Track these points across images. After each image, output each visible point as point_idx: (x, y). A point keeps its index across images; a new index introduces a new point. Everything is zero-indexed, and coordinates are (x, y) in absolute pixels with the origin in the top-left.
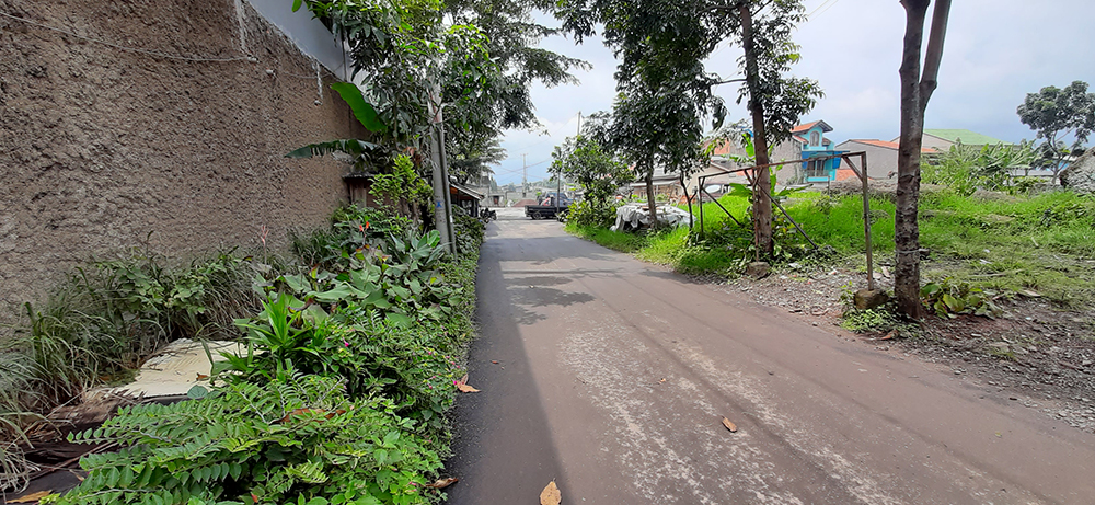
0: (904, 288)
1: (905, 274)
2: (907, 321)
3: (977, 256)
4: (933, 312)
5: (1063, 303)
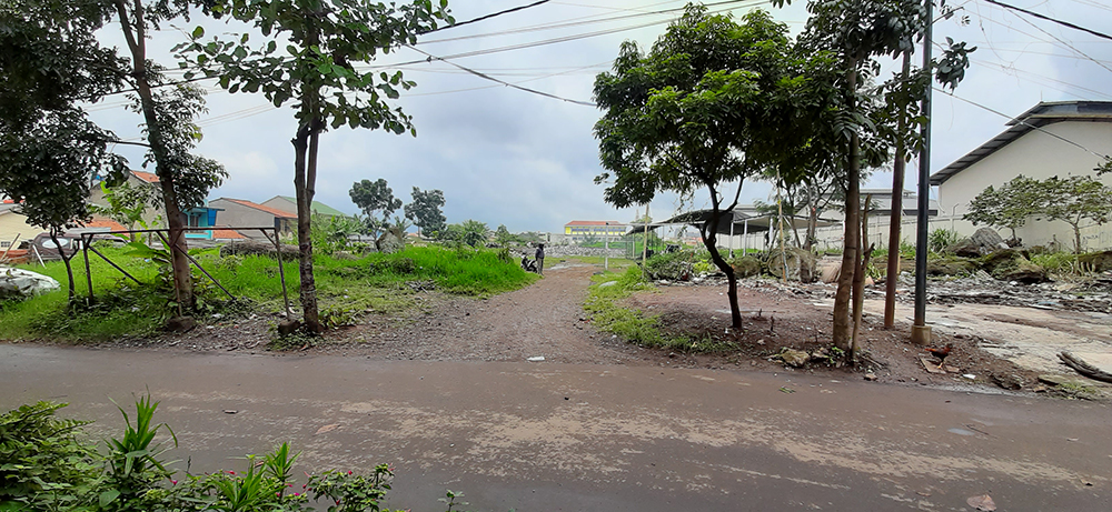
0: (309, 315)
1: (309, 307)
2: (313, 336)
3: (342, 294)
4: (327, 327)
5: (383, 313)
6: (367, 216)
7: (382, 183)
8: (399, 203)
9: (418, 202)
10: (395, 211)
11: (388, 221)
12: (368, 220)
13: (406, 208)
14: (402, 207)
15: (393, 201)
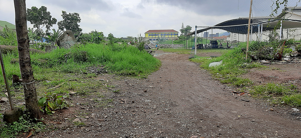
0: (31, 104)
1: (30, 96)
6: (36, 28)
7: (44, 9)
8: (55, 21)
9: (66, 20)
10: (53, 25)
11: (49, 31)
12: (37, 31)
13: (59, 23)
14: (57, 23)
15: (52, 19)
